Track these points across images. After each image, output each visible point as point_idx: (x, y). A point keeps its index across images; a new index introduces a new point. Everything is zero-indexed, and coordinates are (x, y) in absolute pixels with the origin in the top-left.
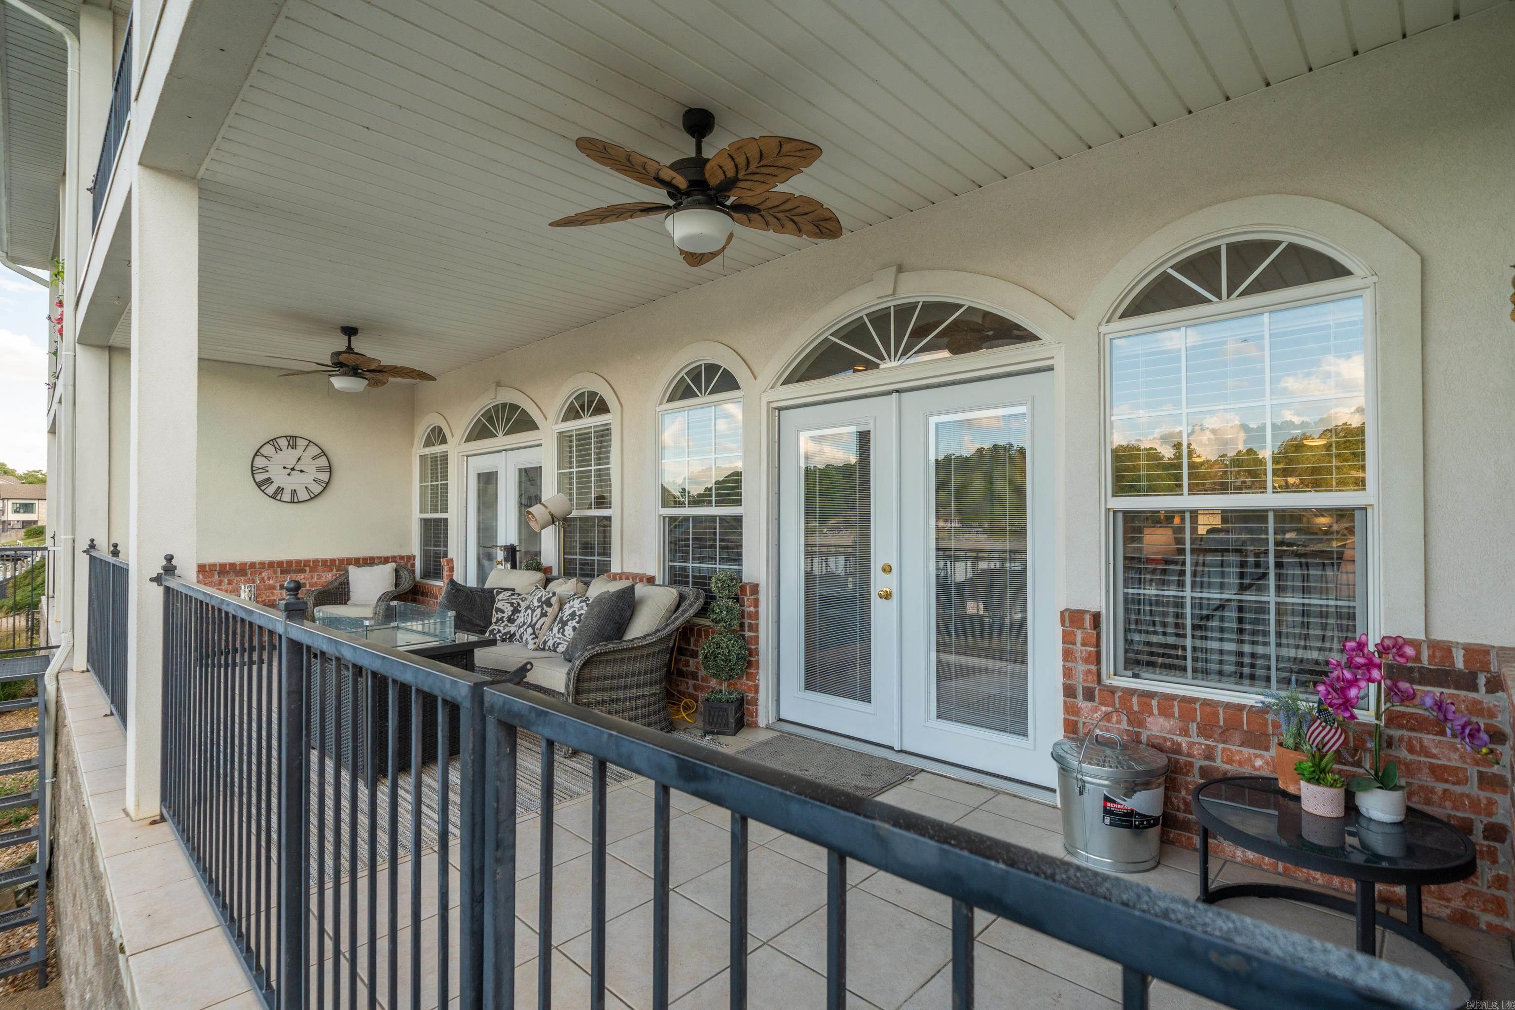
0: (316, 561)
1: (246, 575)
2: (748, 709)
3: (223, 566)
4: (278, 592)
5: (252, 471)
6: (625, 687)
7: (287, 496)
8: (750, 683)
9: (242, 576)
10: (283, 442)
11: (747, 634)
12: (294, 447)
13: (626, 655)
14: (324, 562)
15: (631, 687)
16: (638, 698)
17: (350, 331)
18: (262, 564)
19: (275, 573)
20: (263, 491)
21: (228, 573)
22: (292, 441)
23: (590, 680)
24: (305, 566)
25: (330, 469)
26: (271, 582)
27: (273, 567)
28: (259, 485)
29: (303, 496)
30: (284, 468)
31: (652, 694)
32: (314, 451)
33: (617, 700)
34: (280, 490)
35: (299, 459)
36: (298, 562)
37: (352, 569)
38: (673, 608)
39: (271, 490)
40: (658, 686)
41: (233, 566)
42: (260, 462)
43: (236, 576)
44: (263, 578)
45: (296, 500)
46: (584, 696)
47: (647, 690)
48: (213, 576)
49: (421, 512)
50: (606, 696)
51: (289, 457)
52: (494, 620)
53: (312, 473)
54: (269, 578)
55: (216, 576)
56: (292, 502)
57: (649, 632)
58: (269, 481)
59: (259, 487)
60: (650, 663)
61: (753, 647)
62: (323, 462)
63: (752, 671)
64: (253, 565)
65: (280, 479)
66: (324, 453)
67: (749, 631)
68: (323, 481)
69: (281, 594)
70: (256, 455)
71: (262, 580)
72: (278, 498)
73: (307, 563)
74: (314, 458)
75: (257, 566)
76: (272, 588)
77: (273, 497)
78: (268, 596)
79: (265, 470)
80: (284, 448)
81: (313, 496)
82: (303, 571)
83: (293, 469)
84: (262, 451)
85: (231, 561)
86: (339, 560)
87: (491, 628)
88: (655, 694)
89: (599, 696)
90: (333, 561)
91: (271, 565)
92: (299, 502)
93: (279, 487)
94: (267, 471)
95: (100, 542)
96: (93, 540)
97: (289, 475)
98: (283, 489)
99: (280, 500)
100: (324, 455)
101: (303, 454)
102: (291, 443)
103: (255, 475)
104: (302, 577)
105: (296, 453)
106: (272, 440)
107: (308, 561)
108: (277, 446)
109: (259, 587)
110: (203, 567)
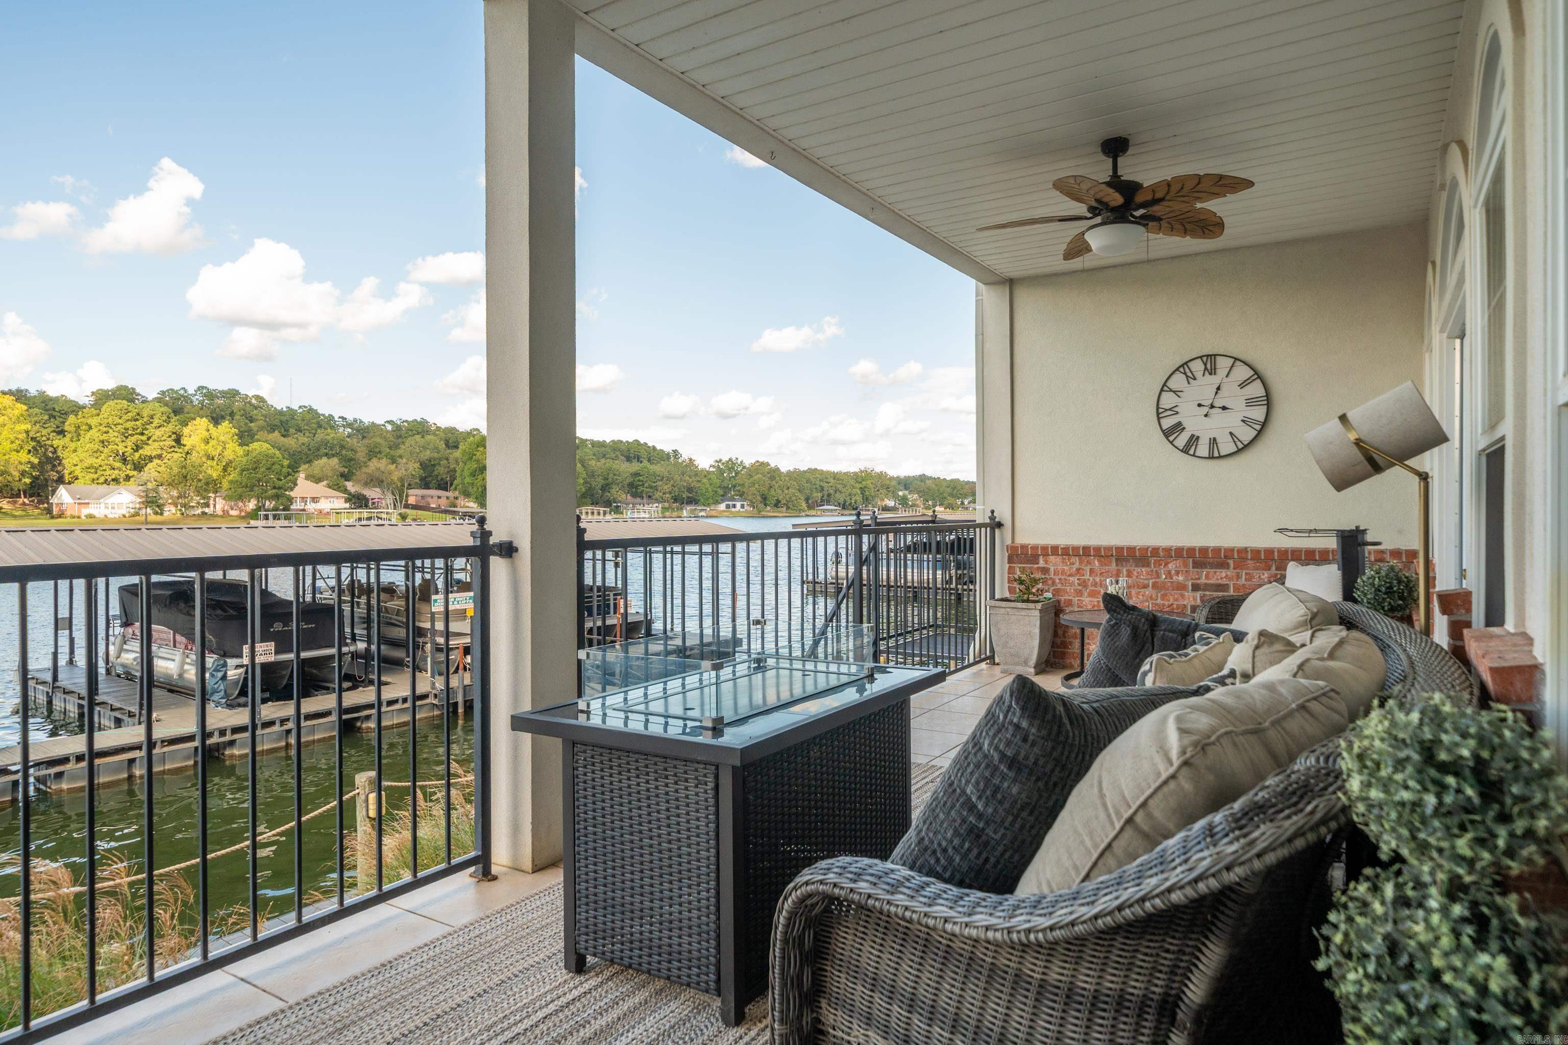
0: (1243, 551)
1: (1148, 565)
3: (1120, 549)
4: (1189, 594)
5: (1158, 414)
7: (1203, 449)
9: (1142, 566)
10: (1197, 366)
12: (1212, 371)
14: (1256, 552)
17: (1113, 148)
18: (1168, 550)
19: (1186, 565)
20: (1171, 443)
21: (1127, 561)
22: (1210, 362)
24: (1226, 557)
25: (1268, 400)
26: (1181, 578)
27: (1182, 557)
28: (1167, 434)
29: (1227, 447)
30: (1199, 405)
32: (1243, 373)
34: (1194, 440)
35: (1218, 389)
36: (1217, 550)
37: (1290, 567)
39: (1182, 441)
41: (1131, 549)
42: (1168, 400)
43: (1136, 566)
44: (1169, 572)
45: (1216, 454)
48: (1109, 564)
51: (1204, 388)
53: (1240, 410)
54: (1177, 573)
55: (1114, 564)
56: (1211, 457)
58: (1178, 427)
59: (1167, 437)
62: (1256, 389)
64: (1155, 551)
65: (1194, 422)
66: (1258, 375)
68: (1256, 421)
69: (1195, 599)
70: (1162, 390)
72: (1191, 452)
73: (1229, 552)
74: (1243, 385)
75: (1161, 554)
76: (1181, 587)
77: (1185, 450)
78: (1177, 600)
79: (1174, 411)
80: (1199, 375)
81: (1240, 446)
82: (1223, 565)
84: (1172, 384)
85: (1132, 544)
86: (1279, 551)
90: (1269, 552)
91: (1179, 553)
92: (1220, 457)
93: (1193, 436)
94: (1177, 413)
95: (1003, 514)
96: (993, 512)
97: (1206, 416)
98: (1198, 438)
99: (1194, 455)
100: (1259, 377)
101: (1226, 380)
102: (1209, 366)
103: (1162, 421)
104: (1224, 575)
105: (1215, 380)
106: (1182, 366)
107: (1231, 550)
108: (1189, 374)
109: (1164, 583)
110: (1097, 549)
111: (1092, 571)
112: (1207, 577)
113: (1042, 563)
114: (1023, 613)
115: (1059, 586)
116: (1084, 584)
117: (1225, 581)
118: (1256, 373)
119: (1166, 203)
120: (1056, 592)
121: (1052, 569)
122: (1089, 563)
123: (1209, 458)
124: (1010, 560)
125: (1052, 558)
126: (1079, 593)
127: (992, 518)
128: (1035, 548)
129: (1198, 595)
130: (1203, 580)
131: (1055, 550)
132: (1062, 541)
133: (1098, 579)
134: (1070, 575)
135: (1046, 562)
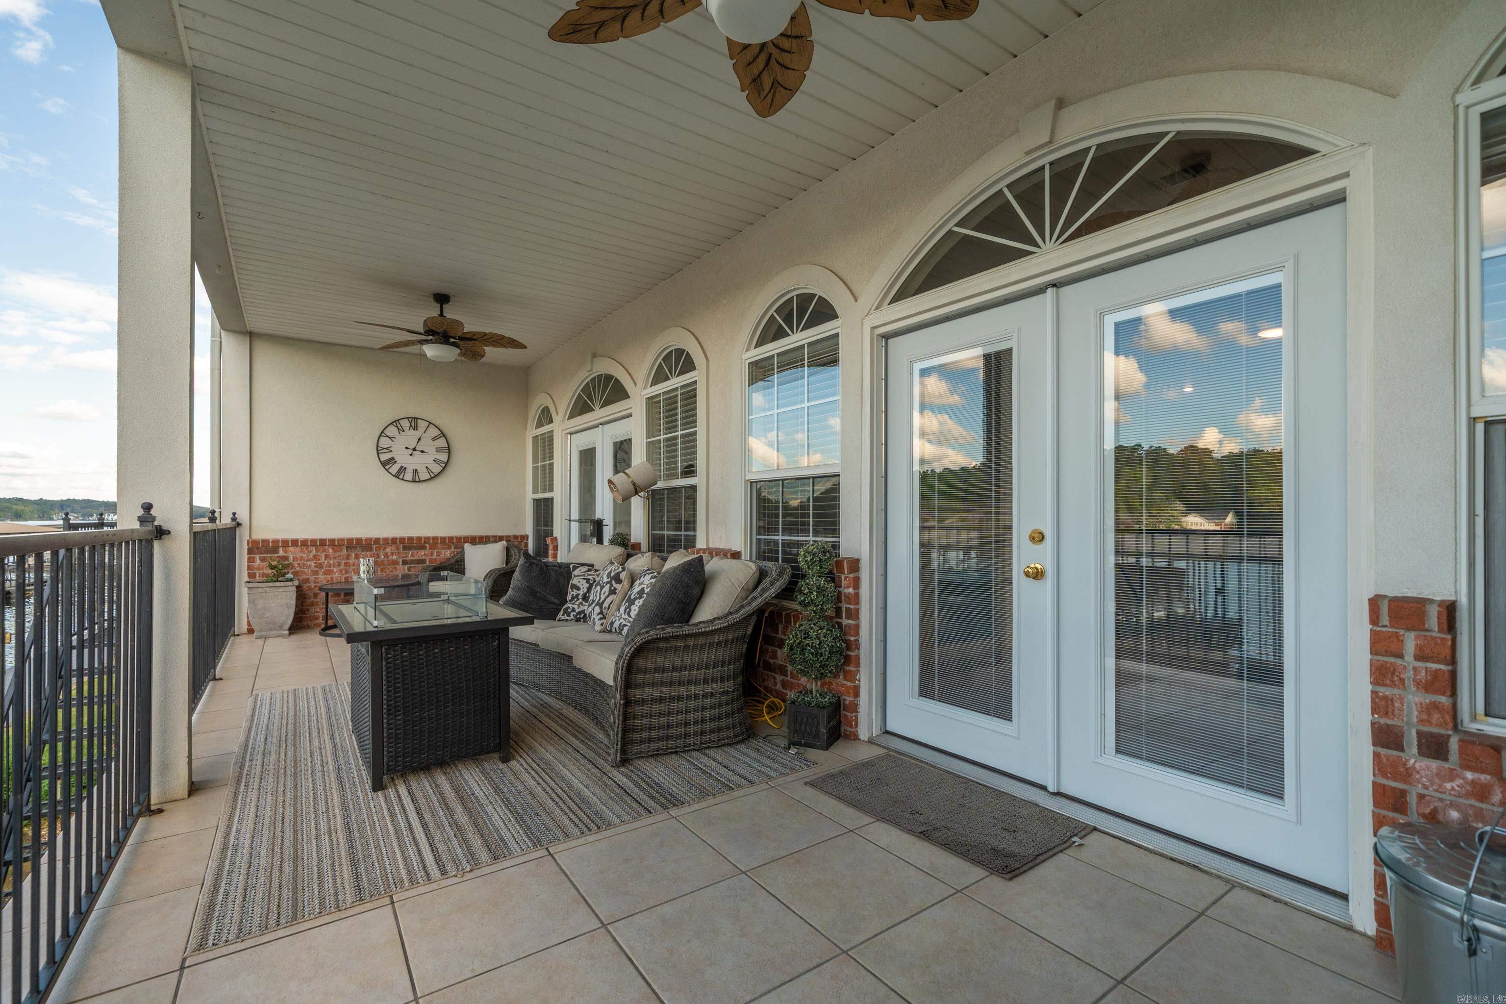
0: (435, 539)
1: (371, 550)
2: (846, 716)
3: (350, 541)
4: (400, 567)
5: (378, 450)
6: (689, 683)
7: (409, 476)
8: (849, 684)
9: (367, 551)
10: (405, 424)
11: (845, 621)
12: (415, 428)
13: (690, 642)
14: (443, 539)
15: (697, 682)
16: (705, 696)
17: (442, 299)
18: (386, 540)
19: (398, 549)
20: (387, 470)
21: (355, 548)
22: (414, 422)
23: (646, 671)
24: (425, 542)
25: (449, 450)
26: (394, 557)
27: (396, 543)
28: (384, 464)
29: (424, 475)
30: (407, 448)
31: (724, 692)
32: (434, 432)
33: (679, 698)
34: (402, 469)
35: (419, 439)
36: (419, 539)
37: (467, 546)
38: (751, 586)
39: (394, 469)
40: (731, 683)
41: (359, 540)
42: (385, 442)
43: (363, 551)
44: (387, 554)
45: (417, 479)
46: (638, 691)
47: (717, 687)
48: (341, 550)
49: (534, 493)
50: (665, 692)
51: (410, 437)
52: (569, 597)
53: (432, 454)
54: (392, 554)
55: (345, 551)
56: (414, 481)
57: (720, 614)
58: (392, 461)
59: (384, 466)
60: (722, 654)
61: (852, 639)
62: (442, 443)
63: (851, 668)
64: (377, 541)
65: (403, 459)
67: (848, 618)
68: (442, 462)
69: (404, 570)
70: (380, 435)
71: (386, 555)
72: (401, 477)
73: (427, 539)
74: (434, 439)
75: (381, 542)
76: (395, 563)
77: (397, 476)
78: (392, 571)
79: (389, 450)
80: (406, 428)
81: (433, 475)
82: (423, 548)
83: (414, 450)
84: (387, 432)
85: (359, 536)
86: (457, 538)
87: (565, 606)
88: (727, 692)
89: (656, 692)
90: (451, 539)
91: (394, 540)
92: (420, 481)
93: (402, 467)
94: (391, 451)
95: (243, 517)
96: (234, 514)
97: (411, 455)
98: (405, 468)
99: (402, 479)
100: (444, 436)
101: (424, 435)
102: (413, 424)
103: (380, 455)
104: (423, 553)
105: (417, 434)
106: (395, 421)
107: (429, 538)
108: (400, 428)
109: (383, 562)
110: (332, 541)
111: (326, 557)
112: (412, 555)
113: (281, 552)
114: (281, 590)
115: (298, 569)
116: (320, 566)
117: (424, 557)
118: (442, 433)
119: (474, 342)
120: (296, 574)
121: (291, 557)
122: (324, 551)
123: (413, 481)
124: (250, 551)
125: (292, 549)
126: (316, 573)
127: (234, 519)
128: (276, 542)
129: (406, 567)
130: (410, 557)
131: (295, 542)
132: (300, 536)
133: (331, 562)
134: (308, 560)
135: (286, 552)
